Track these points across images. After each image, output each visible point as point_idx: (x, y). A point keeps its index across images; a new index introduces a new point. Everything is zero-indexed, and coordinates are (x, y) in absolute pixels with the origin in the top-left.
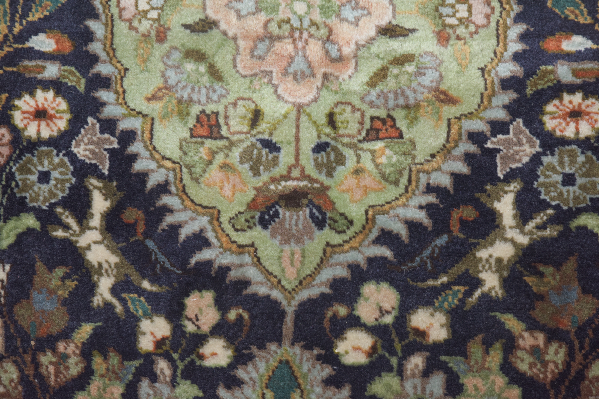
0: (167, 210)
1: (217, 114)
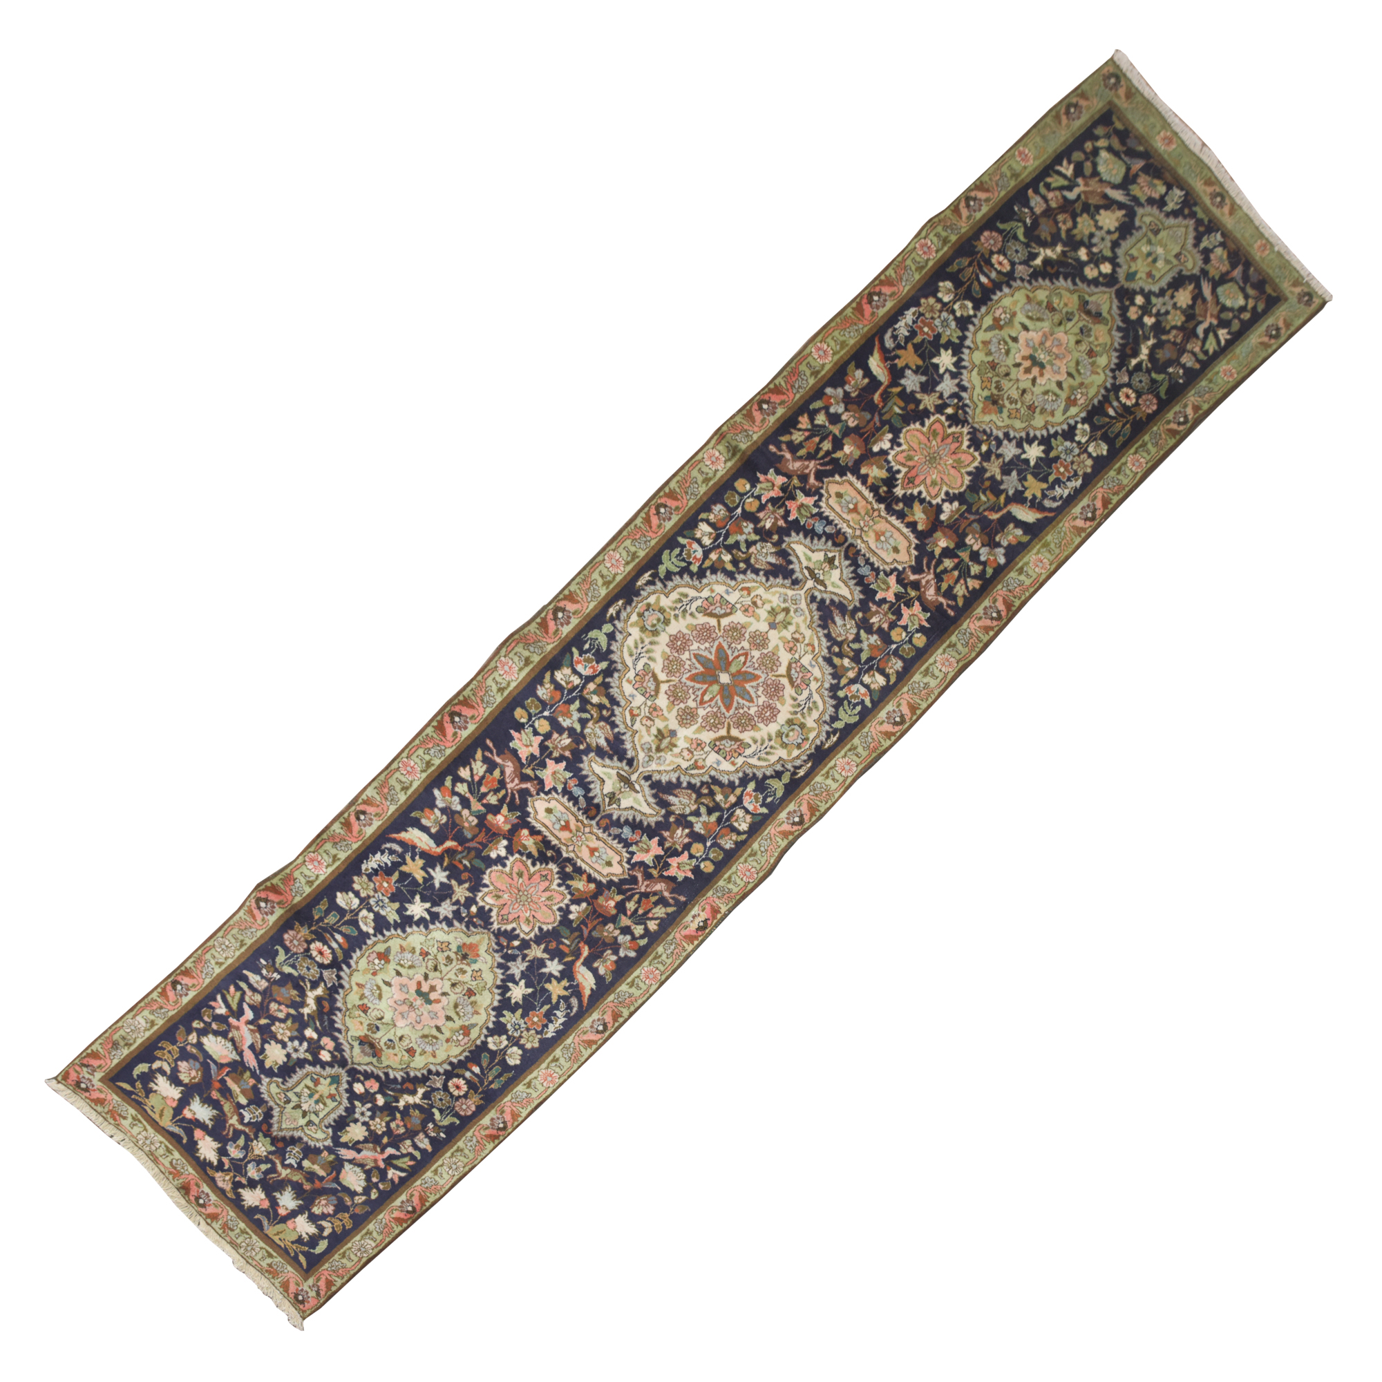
0: (1120, 345)
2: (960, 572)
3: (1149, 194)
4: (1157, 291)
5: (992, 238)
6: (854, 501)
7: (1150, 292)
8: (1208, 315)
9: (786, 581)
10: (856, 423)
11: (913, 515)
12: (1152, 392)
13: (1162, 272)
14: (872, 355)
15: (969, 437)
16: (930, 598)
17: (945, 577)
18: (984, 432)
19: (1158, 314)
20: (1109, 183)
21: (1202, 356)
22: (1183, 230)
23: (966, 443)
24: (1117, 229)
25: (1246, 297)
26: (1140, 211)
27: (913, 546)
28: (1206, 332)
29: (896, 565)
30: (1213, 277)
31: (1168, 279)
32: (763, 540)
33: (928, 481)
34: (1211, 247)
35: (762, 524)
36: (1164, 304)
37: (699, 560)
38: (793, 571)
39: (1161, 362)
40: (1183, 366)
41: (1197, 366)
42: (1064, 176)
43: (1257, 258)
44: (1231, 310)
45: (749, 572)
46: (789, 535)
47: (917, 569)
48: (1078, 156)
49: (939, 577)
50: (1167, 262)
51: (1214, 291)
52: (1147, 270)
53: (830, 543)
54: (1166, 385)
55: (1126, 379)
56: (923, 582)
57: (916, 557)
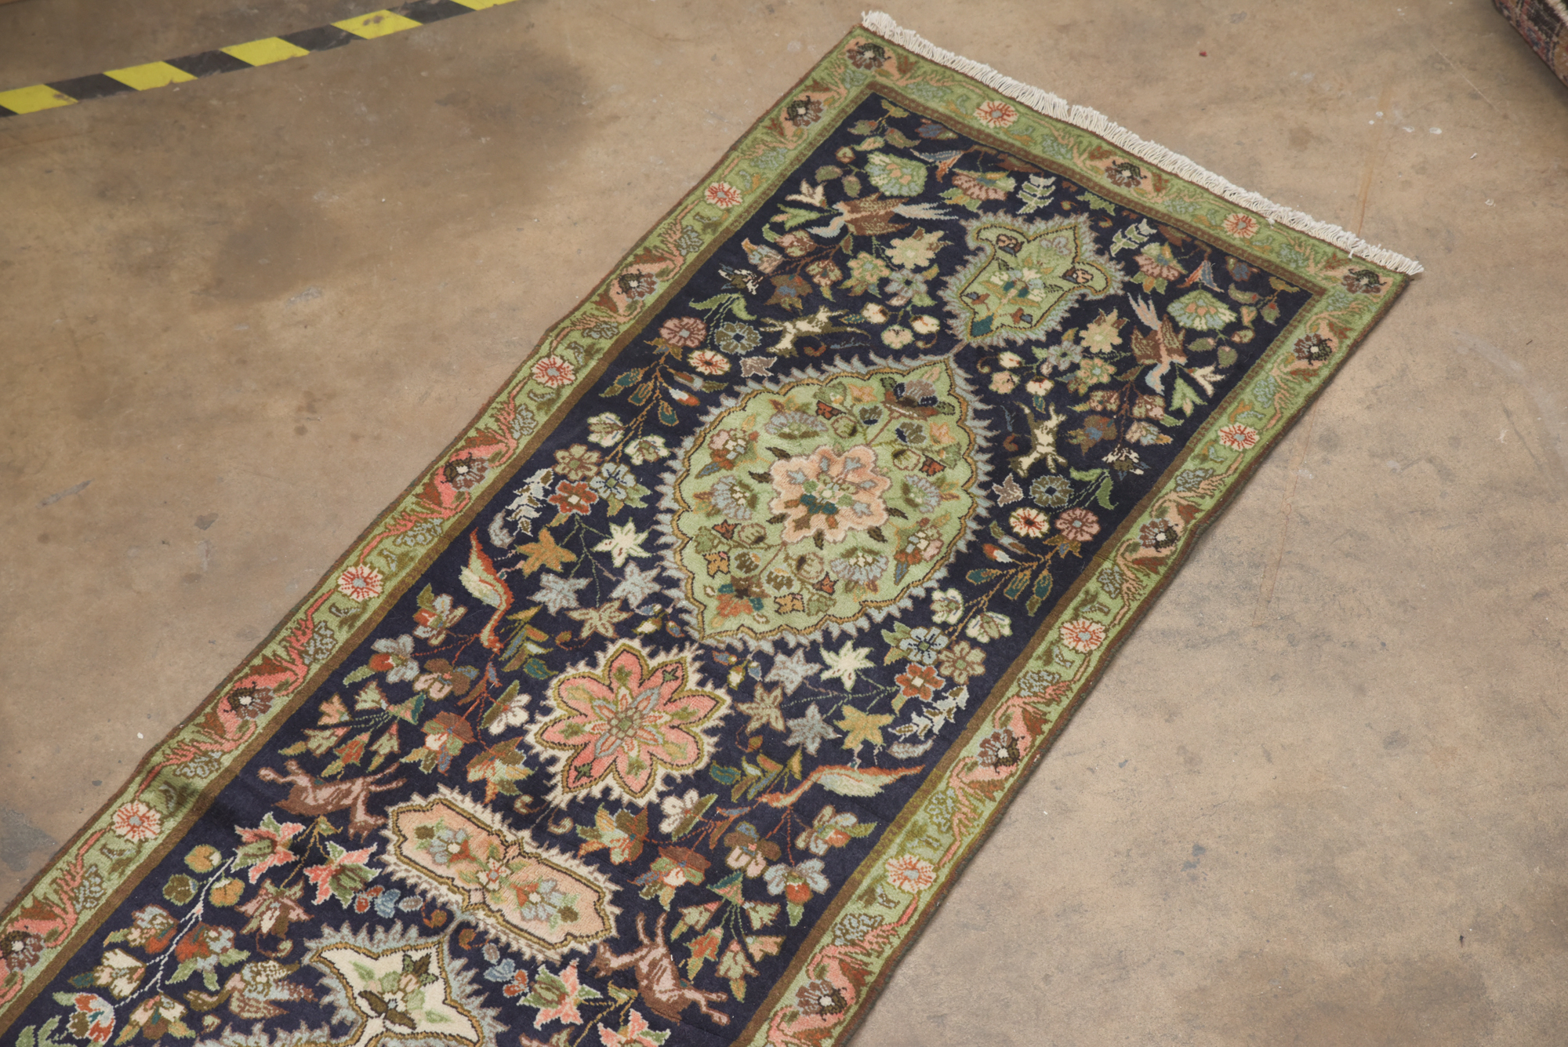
2: (726, 928)
3: (983, 196)
4: (1043, 338)
5: (682, 327)
6: (460, 837)
7: (1029, 343)
8: (1163, 352)
9: (318, 1033)
10: (447, 690)
11: (598, 836)
12: (1080, 505)
13: (1045, 307)
14: (467, 565)
15: (697, 665)
16: (664, 998)
17: (692, 946)
18: (730, 649)
19: (1055, 372)
20: (900, 197)
21: (1170, 421)
22: (1070, 233)
23: (694, 678)
24: (932, 262)
25: (1235, 306)
26: (972, 225)
27: (608, 897)
28: (1168, 381)
29: (573, 944)
30: (1154, 291)
31: (1060, 312)
32: (256, 957)
33: (622, 766)
34: (1134, 247)
35: (253, 925)
36: (1064, 355)
37: (105, 1031)
38: (332, 1009)
39: (1085, 449)
40: (1137, 446)
41: (1167, 439)
42: (809, 207)
43: (1237, 243)
44: (1211, 333)
45: (227, 1032)
46: (318, 935)
47: (625, 942)
48: (826, 172)
49: (678, 950)
50: (1050, 288)
51: (1162, 312)
52: (1013, 309)
53: (413, 932)
54: (1108, 484)
55: (1018, 494)
56: (644, 967)
57: (618, 919)
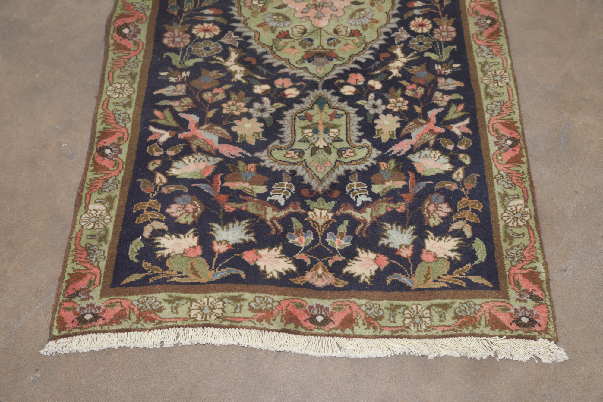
1: (288, 31)
